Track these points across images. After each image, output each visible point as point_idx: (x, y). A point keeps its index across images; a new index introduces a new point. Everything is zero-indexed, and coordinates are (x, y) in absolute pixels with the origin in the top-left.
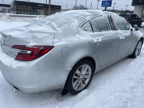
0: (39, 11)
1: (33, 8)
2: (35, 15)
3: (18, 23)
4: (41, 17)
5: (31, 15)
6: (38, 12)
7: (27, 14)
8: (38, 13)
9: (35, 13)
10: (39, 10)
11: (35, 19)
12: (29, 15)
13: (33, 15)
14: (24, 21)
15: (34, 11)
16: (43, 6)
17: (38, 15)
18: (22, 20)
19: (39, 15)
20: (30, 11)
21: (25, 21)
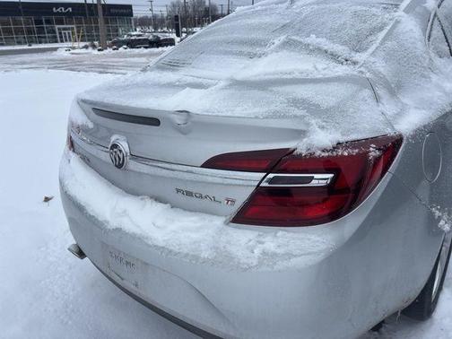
0: (59, 29)
1: (38, 22)
2: (46, 42)
3: (7, 74)
4: (74, 48)
5: (34, 46)
6: (54, 32)
7: (19, 43)
8: (56, 37)
9: (45, 37)
10: (57, 27)
11: (55, 57)
12: (26, 47)
13: (40, 43)
14: (20, 66)
15: (41, 30)
16: (70, 9)
17: (56, 42)
18: (13, 64)
19: (62, 41)
20: (30, 32)
21: (25, 66)
